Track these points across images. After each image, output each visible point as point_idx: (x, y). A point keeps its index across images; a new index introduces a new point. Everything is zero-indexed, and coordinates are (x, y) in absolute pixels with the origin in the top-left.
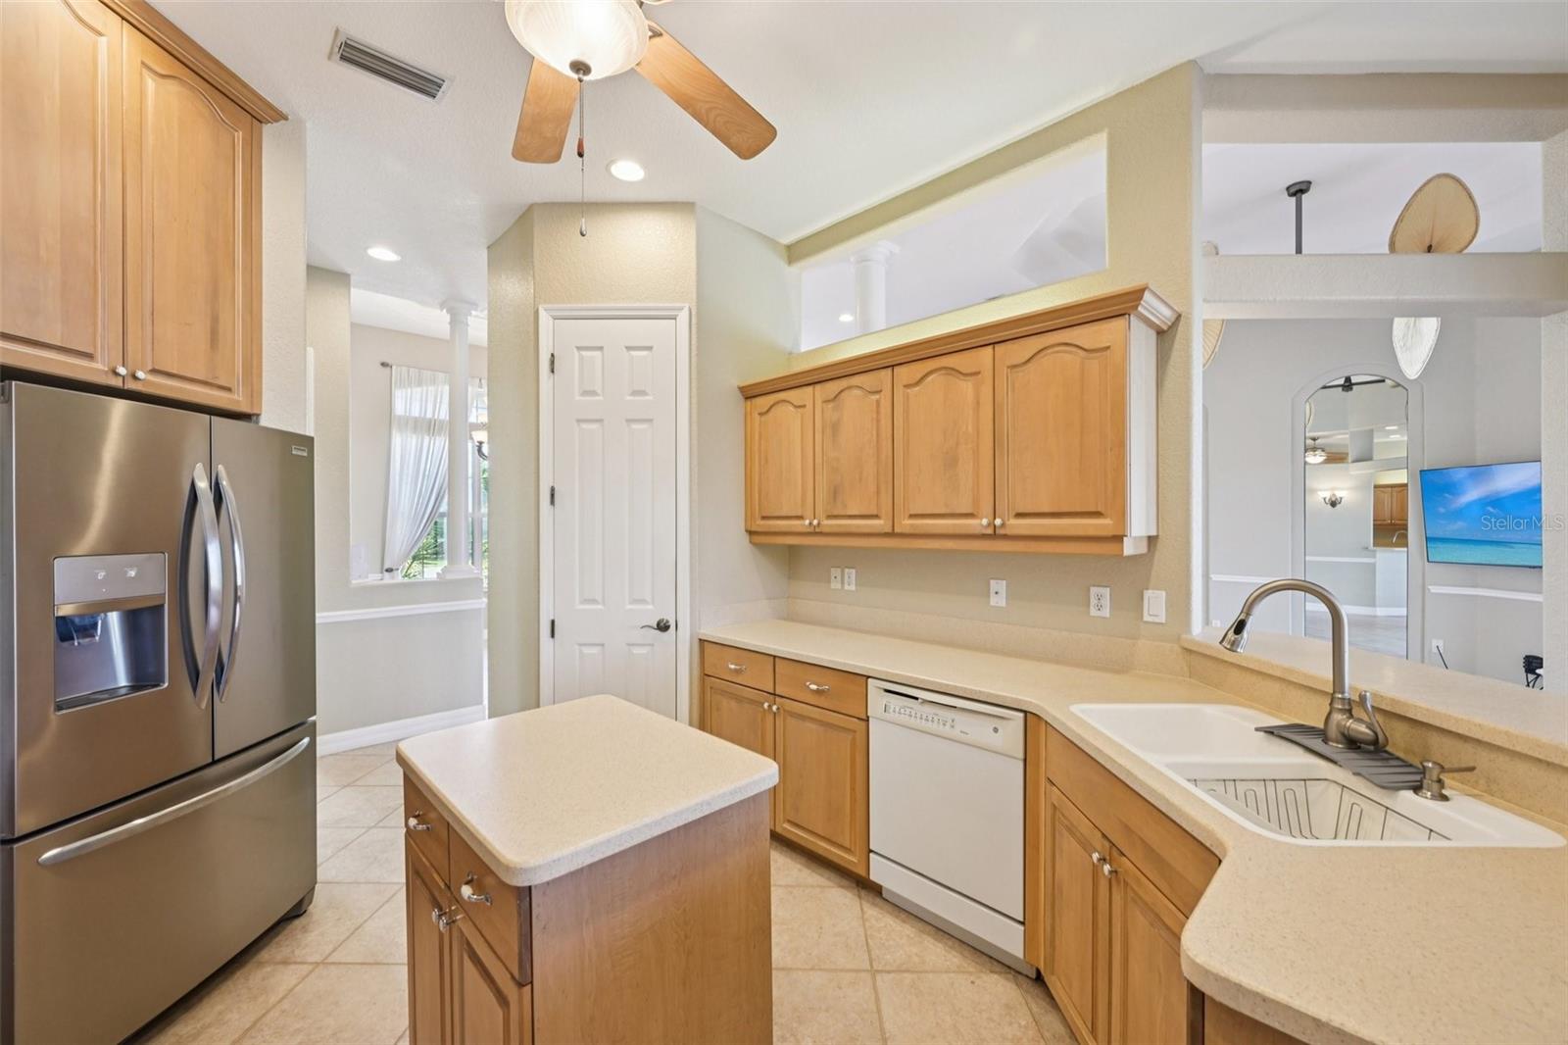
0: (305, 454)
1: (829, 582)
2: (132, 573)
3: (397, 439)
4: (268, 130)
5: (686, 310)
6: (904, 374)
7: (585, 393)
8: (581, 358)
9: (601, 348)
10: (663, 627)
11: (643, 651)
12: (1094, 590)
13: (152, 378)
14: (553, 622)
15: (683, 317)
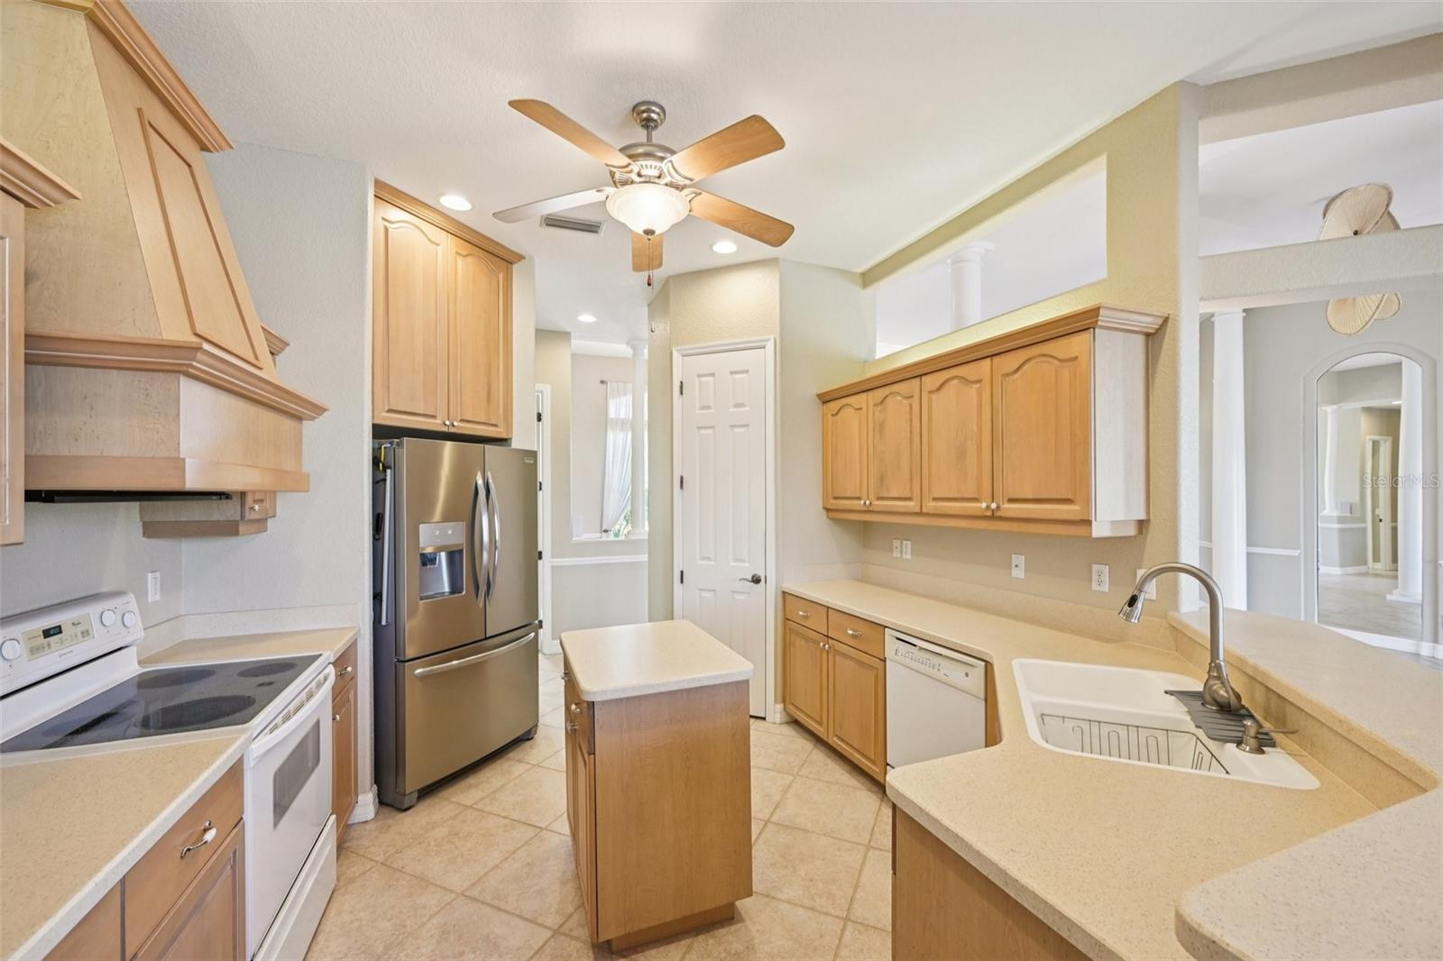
0: (532, 462)
1: (892, 551)
2: (450, 532)
3: (611, 436)
4: (516, 267)
5: (772, 341)
6: (931, 382)
7: (703, 408)
8: (700, 382)
9: (712, 375)
10: (756, 580)
11: (742, 597)
12: (1095, 567)
13: (460, 424)
14: (682, 572)
15: (770, 346)
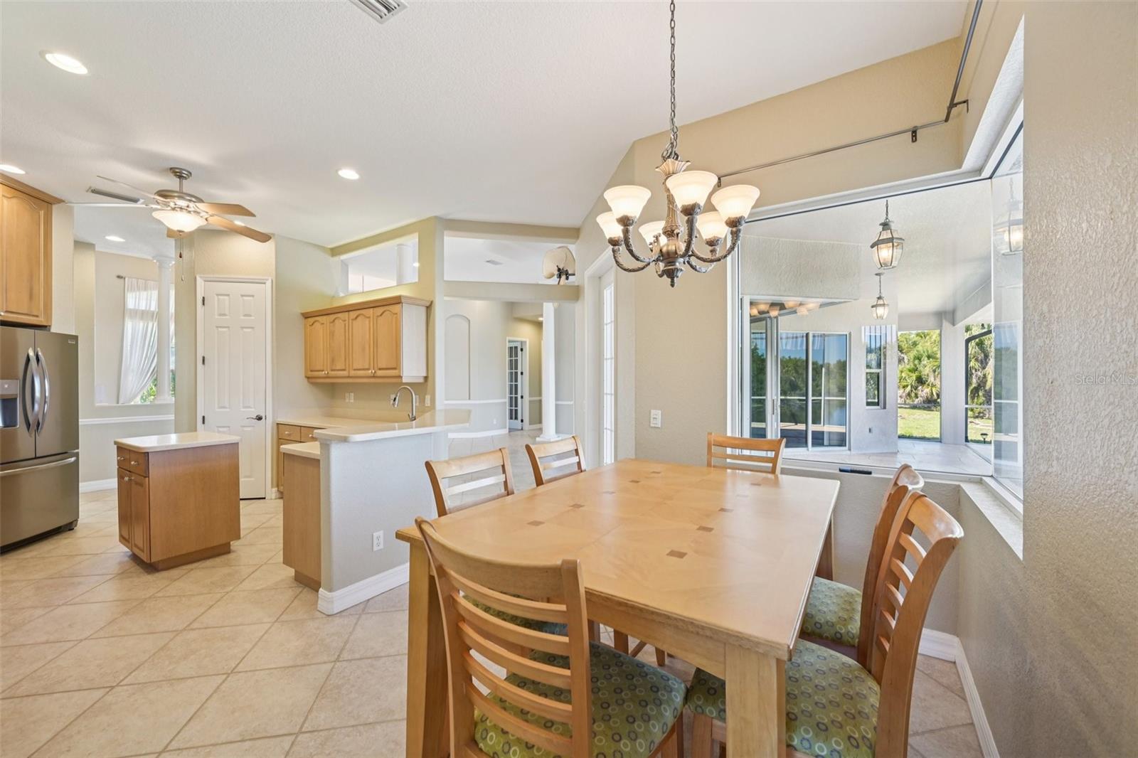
0: (74, 343)
1: (345, 399)
2: (6, 386)
3: (129, 325)
4: (55, 207)
5: (270, 281)
7: (220, 315)
8: (218, 300)
9: (228, 295)
10: (259, 418)
11: (249, 429)
13: (6, 314)
14: (204, 417)
15: (269, 284)
